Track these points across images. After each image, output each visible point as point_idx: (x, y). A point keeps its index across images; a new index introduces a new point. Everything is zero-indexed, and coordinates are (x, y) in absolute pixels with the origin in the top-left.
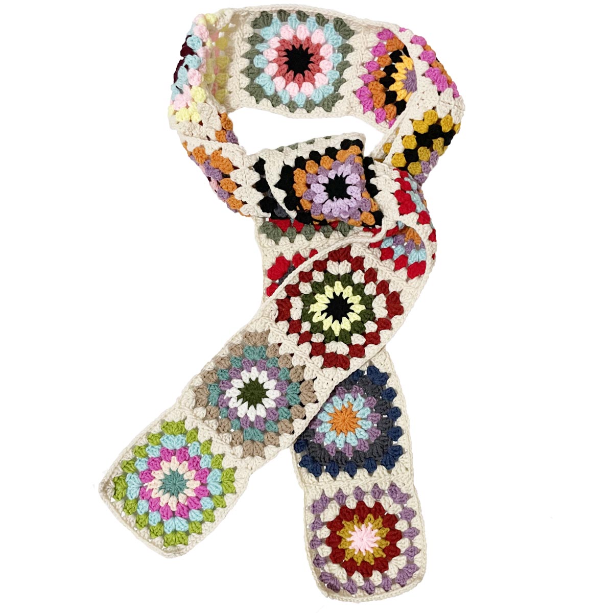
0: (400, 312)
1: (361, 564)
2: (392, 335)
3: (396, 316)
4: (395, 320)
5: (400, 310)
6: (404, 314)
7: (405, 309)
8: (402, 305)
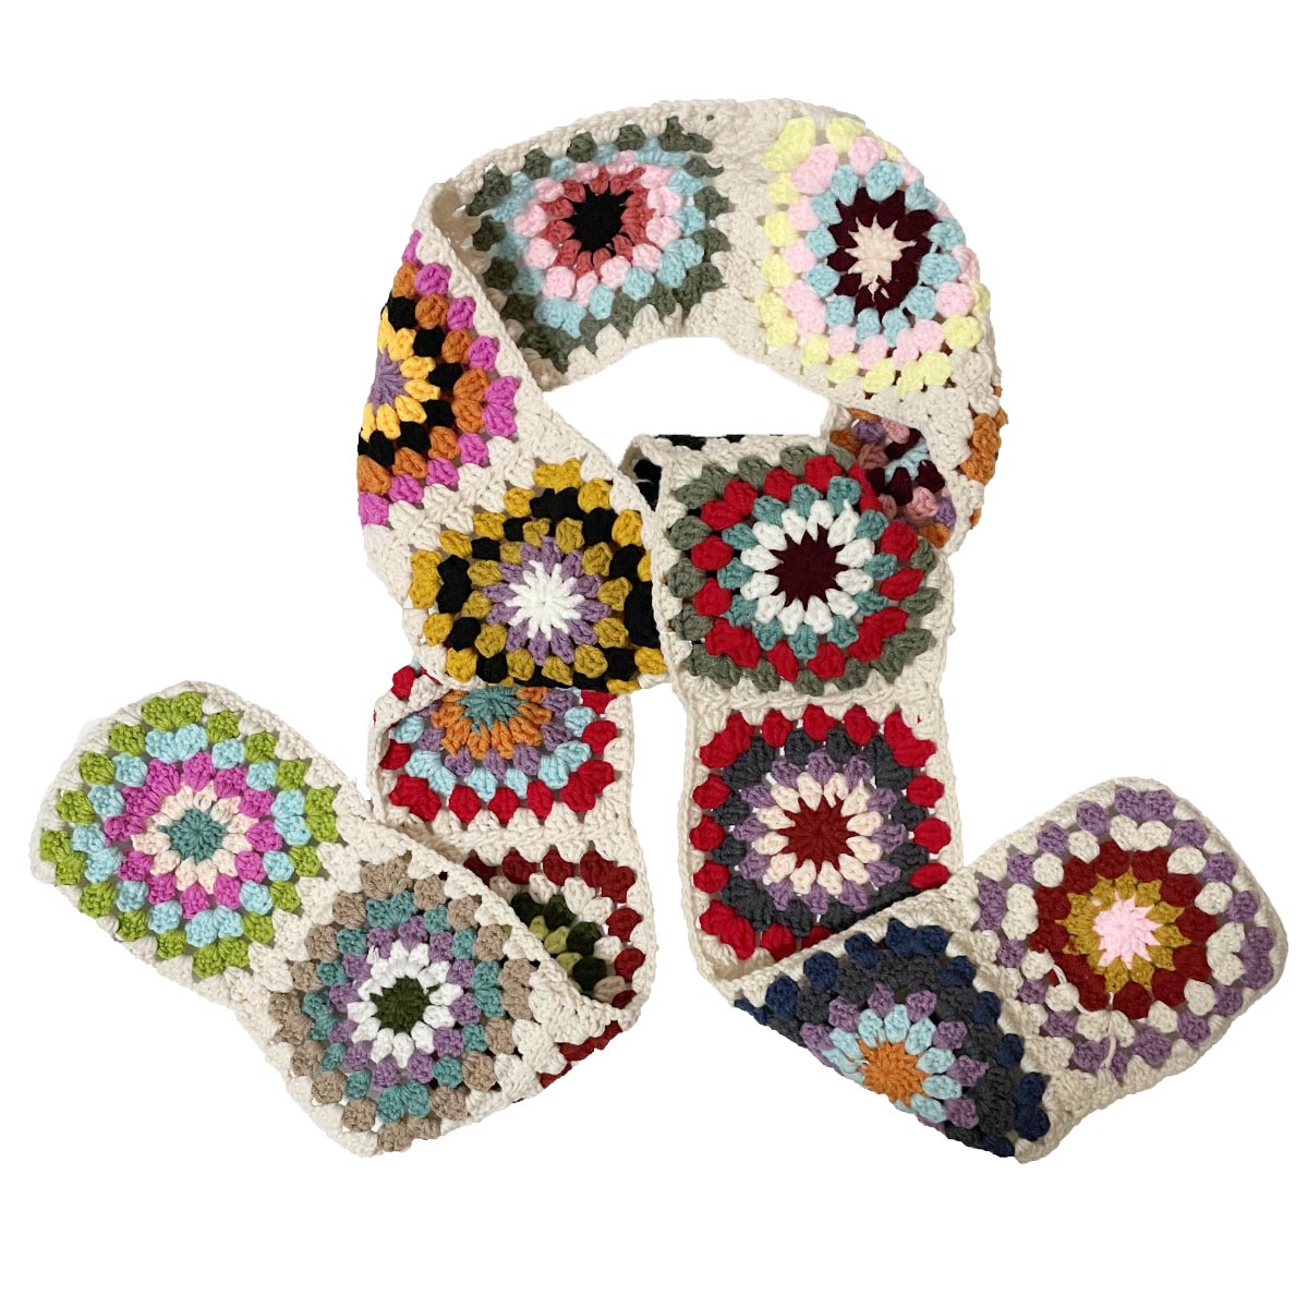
0: (628, 877)
2: (651, 926)
3: (629, 892)
4: (634, 899)
5: (624, 875)
6: (639, 877)
7: (633, 866)
8: (619, 865)
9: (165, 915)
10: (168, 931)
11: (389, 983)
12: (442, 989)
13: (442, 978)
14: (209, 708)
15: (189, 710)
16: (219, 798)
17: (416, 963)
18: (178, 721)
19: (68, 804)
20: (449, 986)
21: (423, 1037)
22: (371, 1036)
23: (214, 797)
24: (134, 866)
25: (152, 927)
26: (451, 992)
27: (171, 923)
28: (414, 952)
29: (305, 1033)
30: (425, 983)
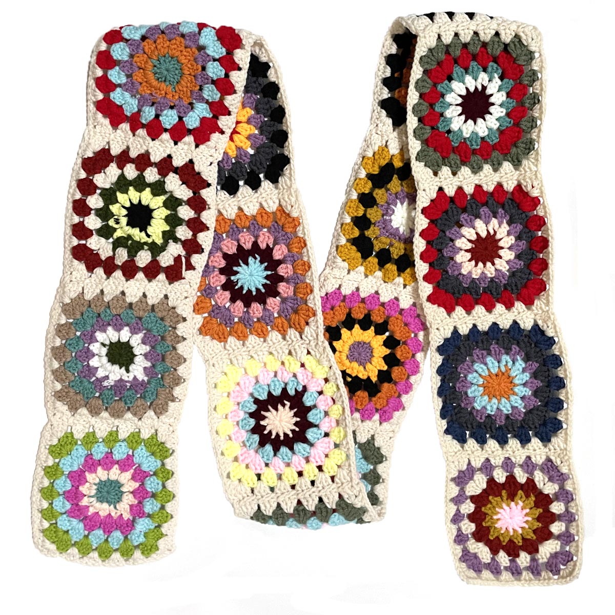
1: (507, 543)
9: (152, 484)
10: (157, 479)
11: (116, 367)
12: (102, 341)
13: (97, 345)
14: (46, 524)
15: (53, 532)
16: (85, 496)
17: (100, 361)
18: (61, 533)
19: (127, 553)
20: (98, 339)
21: (125, 335)
22: (142, 358)
23: (86, 498)
24: (137, 511)
25: (160, 487)
26: (100, 336)
27: (154, 480)
28: (96, 366)
29: (164, 389)
30: (104, 351)
